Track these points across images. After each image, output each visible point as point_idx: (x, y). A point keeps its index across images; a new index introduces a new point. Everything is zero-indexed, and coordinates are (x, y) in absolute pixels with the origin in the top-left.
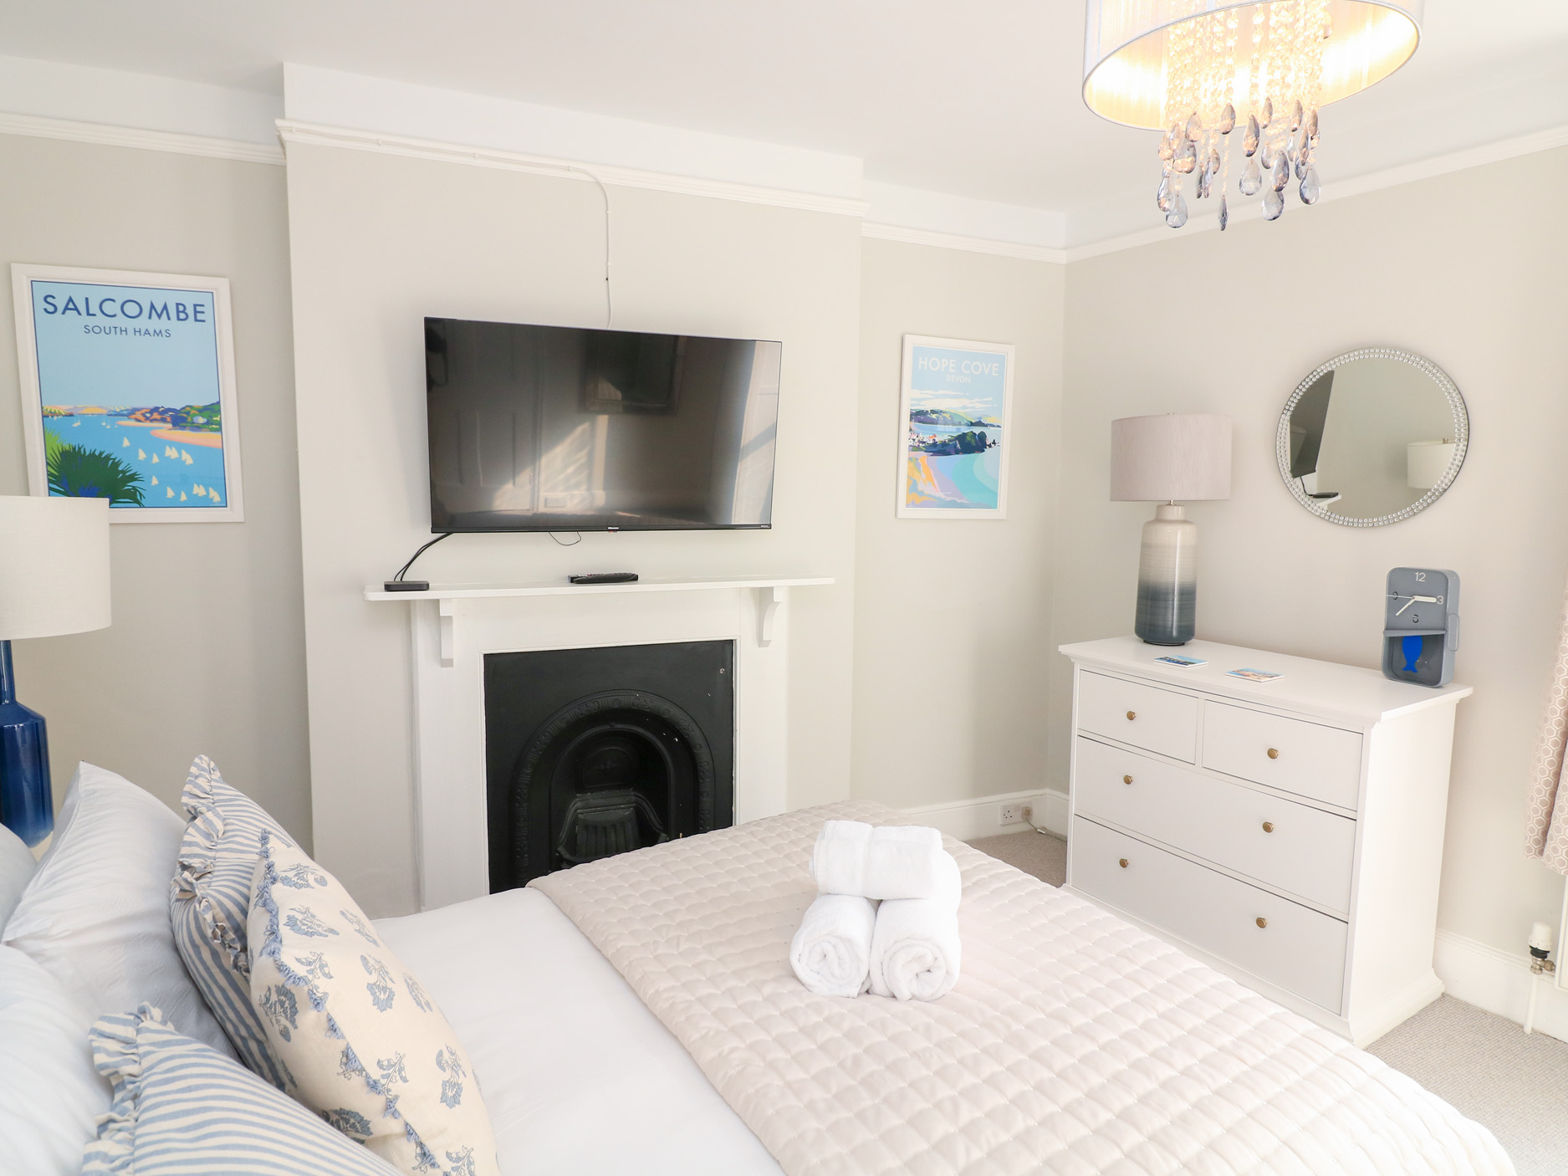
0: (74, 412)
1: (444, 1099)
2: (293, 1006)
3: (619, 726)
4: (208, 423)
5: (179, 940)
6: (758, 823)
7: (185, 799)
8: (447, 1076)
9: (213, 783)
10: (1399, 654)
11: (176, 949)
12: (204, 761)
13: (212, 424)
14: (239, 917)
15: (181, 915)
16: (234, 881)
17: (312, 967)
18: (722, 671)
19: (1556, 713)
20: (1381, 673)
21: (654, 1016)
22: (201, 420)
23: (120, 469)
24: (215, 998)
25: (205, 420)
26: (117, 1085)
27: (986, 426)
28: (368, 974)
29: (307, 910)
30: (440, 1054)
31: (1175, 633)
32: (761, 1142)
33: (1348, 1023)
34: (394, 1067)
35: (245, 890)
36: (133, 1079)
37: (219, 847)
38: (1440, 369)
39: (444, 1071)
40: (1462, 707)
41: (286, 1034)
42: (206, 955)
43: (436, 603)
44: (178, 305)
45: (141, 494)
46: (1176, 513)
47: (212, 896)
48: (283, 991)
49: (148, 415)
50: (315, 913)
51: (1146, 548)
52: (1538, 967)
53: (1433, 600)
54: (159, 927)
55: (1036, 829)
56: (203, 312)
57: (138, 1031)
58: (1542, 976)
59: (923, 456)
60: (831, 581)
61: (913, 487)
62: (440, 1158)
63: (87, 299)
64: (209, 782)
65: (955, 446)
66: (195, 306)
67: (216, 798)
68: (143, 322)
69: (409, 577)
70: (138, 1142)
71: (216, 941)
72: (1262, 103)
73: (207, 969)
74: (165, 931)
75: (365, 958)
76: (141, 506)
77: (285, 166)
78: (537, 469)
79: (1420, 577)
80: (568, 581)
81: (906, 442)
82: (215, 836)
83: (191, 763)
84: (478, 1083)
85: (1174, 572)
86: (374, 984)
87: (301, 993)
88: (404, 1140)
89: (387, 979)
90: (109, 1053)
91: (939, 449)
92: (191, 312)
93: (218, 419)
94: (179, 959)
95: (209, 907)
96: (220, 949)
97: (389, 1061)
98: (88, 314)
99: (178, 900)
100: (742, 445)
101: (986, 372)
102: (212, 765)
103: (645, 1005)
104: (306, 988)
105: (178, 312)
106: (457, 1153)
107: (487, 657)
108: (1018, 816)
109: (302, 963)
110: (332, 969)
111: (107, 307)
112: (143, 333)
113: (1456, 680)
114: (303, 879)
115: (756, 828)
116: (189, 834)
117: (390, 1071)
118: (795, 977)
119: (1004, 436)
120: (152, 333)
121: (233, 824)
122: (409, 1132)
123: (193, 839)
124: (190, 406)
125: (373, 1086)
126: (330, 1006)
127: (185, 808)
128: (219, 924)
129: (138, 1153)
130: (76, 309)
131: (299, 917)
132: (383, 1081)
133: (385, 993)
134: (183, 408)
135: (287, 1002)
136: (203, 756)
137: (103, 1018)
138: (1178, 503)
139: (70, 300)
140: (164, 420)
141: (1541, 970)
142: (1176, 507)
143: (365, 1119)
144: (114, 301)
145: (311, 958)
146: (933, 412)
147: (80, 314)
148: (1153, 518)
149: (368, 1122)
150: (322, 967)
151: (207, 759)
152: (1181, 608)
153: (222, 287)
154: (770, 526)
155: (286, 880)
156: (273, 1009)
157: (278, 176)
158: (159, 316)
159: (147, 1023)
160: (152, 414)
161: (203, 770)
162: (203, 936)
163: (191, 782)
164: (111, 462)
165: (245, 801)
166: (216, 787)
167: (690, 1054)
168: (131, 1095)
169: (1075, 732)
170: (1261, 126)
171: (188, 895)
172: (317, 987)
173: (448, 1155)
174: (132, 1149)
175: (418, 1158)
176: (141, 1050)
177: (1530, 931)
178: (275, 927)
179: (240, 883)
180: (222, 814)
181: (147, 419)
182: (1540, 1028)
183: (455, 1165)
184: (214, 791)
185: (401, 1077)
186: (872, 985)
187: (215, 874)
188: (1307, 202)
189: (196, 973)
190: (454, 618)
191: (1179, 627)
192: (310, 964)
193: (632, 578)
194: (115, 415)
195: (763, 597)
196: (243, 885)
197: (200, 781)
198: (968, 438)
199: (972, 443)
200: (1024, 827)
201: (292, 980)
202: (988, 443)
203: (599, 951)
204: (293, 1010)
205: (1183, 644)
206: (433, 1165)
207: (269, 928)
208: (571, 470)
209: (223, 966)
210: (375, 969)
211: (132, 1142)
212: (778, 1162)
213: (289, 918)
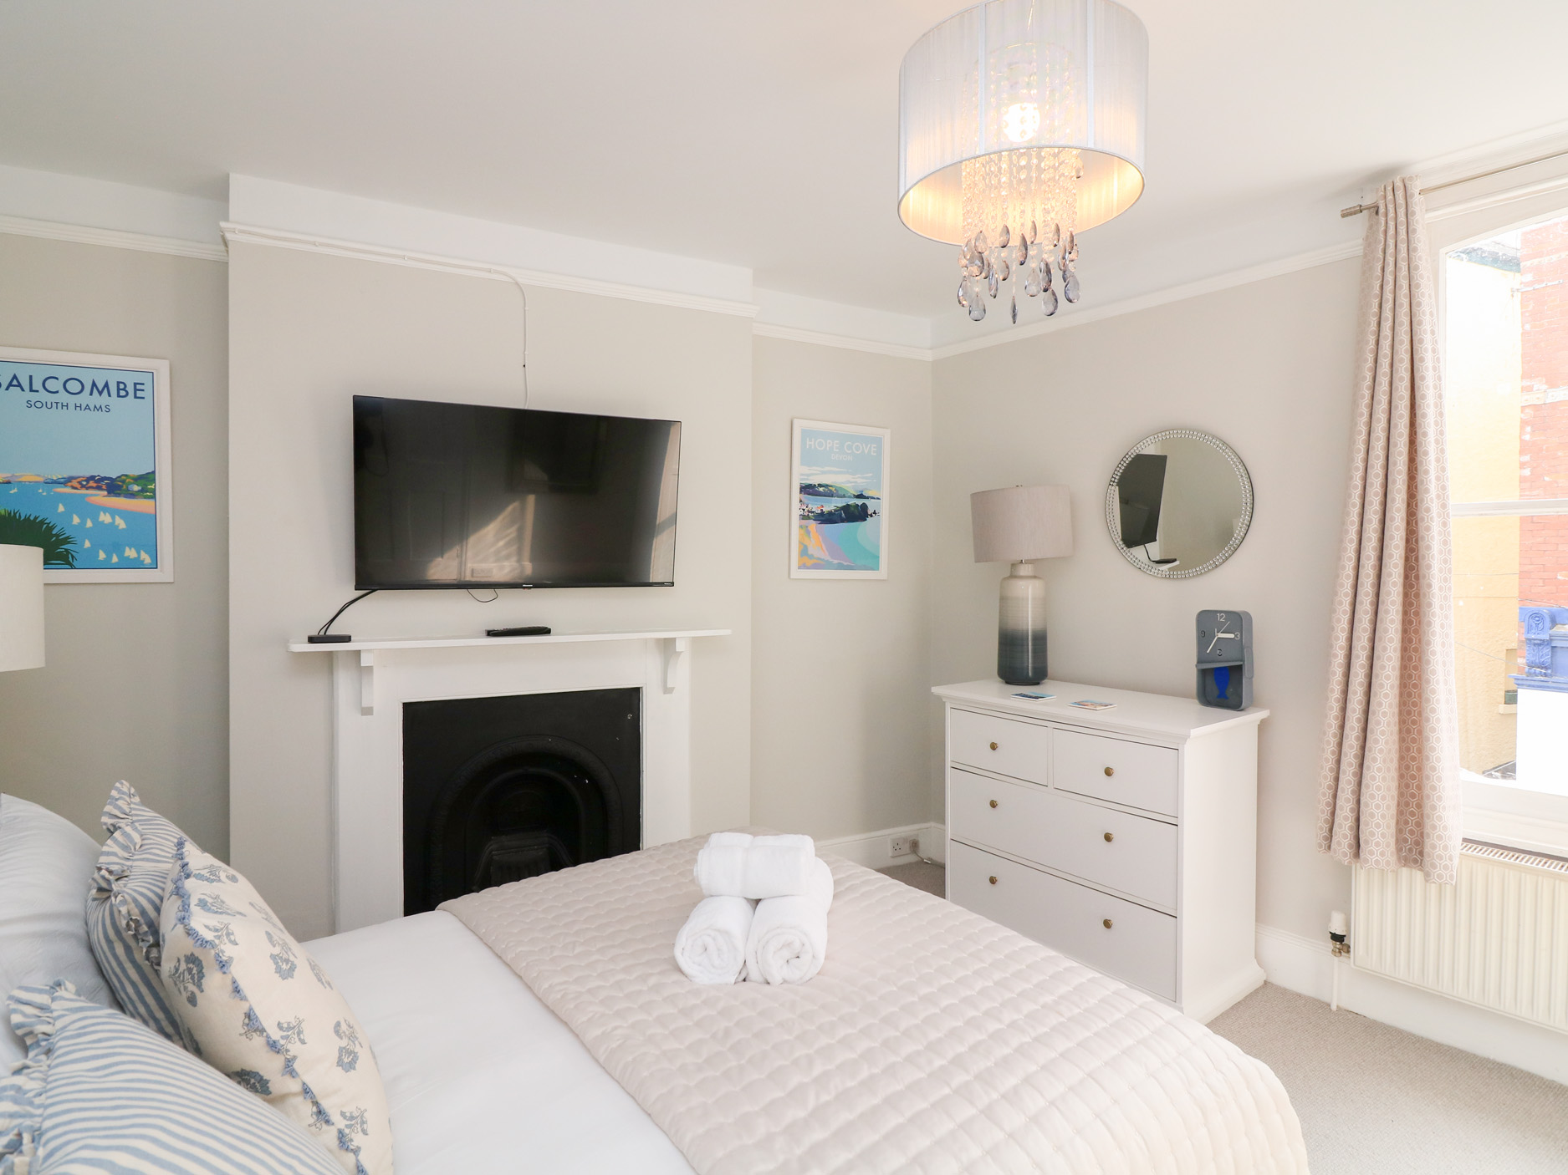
0: (11, 480)
1: (340, 1063)
2: (200, 972)
3: (532, 770)
4: (142, 491)
5: (94, 938)
6: (656, 848)
7: (105, 819)
8: (344, 1043)
9: (132, 806)
10: (1211, 682)
11: (91, 950)
12: (125, 786)
13: (147, 492)
14: (152, 913)
15: (99, 915)
16: (150, 883)
17: (219, 934)
18: (629, 716)
19: (1332, 727)
20: (1196, 701)
21: (547, 1007)
22: (136, 488)
23: (54, 532)
24: (127, 994)
25: (140, 488)
26: (32, 1045)
27: (868, 498)
28: (271, 946)
29: (217, 897)
30: (338, 1024)
31: (1030, 674)
32: (636, 1101)
33: (1182, 1008)
34: (294, 1029)
35: (159, 891)
36: (47, 1037)
37: (135, 857)
38: (1228, 446)
39: (341, 1038)
40: (1263, 727)
41: (192, 1000)
42: (120, 950)
43: (357, 654)
44: (118, 383)
45: (73, 557)
46: (1025, 570)
47: (128, 893)
48: (192, 959)
49: (84, 483)
50: (224, 899)
51: (1003, 600)
52: (1337, 950)
53: (1232, 636)
54: (77, 927)
55: (923, 859)
56: (143, 390)
57: (53, 999)
58: (1341, 958)
59: (813, 525)
60: (728, 632)
61: (804, 551)
62: (335, 1117)
63: (31, 377)
64: (129, 804)
65: (841, 515)
66: (135, 384)
67: (135, 818)
68: (84, 399)
69: (333, 631)
70: (50, 1079)
71: (130, 932)
72: (1030, 225)
73: (120, 964)
74: (81, 932)
75: (269, 934)
76: (73, 567)
77: (227, 263)
78: (465, 548)
79: (1221, 617)
80: (485, 634)
81: (797, 512)
82: (133, 848)
83: (112, 787)
84: (374, 1057)
85: (1028, 620)
86: (278, 955)
87: (207, 958)
88: (300, 1099)
89: (289, 953)
90: (25, 1015)
91: (826, 518)
92: (132, 390)
93: (153, 487)
94: (93, 959)
95: (124, 902)
96: (132, 943)
97: (289, 1023)
98: (31, 390)
99: (94, 899)
100: (658, 522)
101: (866, 452)
102: (133, 791)
103: (540, 999)
104: (213, 952)
105: (119, 389)
106: (351, 1113)
107: (407, 706)
108: (906, 848)
109: (210, 929)
110: (237, 937)
111: (50, 385)
112: (83, 408)
113: (1255, 704)
114: (215, 875)
115: (654, 852)
116: (107, 845)
117: (289, 1033)
118: (680, 971)
119: (884, 507)
120: (92, 408)
121: (151, 839)
122: (306, 1091)
123: (111, 850)
124: (126, 475)
125: (273, 1046)
126: (236, 970)
127: (104, 827)
128: (134, 918)
129: (49, 1086)
130: (19, 385)
131: (210, 900)
132: (282, 1042)
133: (287, 964)
134: (119, 477)
135: (195, 969)
136: (124, 782)
137: (21, 988)
138: (1028, 562)
139: (15, 377)
140: (99, 488)
141: (1340, 952)
142: (1026, 565)
143: (265, 1078)
144: (57, 379)
145: (219, 926)
146: (820, 485)
147: (23, 390)
148: (1009, 575)
149: (267, 1082)
150: (228, 934)
151: (128, 785)
152: (1034, 651)
153: (162, 369)
154: (672, 584)
155: (200, 877)
156: (181, 978)
157: (220, 271)
158: (100, 393)
159: (61, 993)
160: (88, 483)
161: (124, 793)
162: (118, 932)
163: (110, 804)
164: (45, 526)
165: (164, 821)
166: (135, 809)
167: (577, 1036)
168: (44, 1050)
169: (949, 764)
170: (1028, 243)
171: (105, 892)
172: (223, 952)
173: (343, 1114)
174: (45, 1084)
175: (314, 1116)
176: (55, 1014)
177: (1328, 919)
178: (186, 907)
179: (154, 885)
180: (140, 828)
181: (83, 486)
182: (1346, 1005)
183: (349, 1123)
184: (133, 812)
185: (300, 1039)
186: (748, 974)
187: (132, 877)
188: (1071, 301)
189: (110, 972)
190: (374, 668)
191: (1034, 668)
192: (217, 930)
193: (545, 631)
194: (52, 483)
195: (667, 646)
196: (158, 887)
197: (120, 803)
198: (852, 509)
199: (856, 513)
200: (912, 858)
201: (199, 942)
202: (869, 513)
203: (500, 957)
204: (200, 974)
205: (1038, 684)
206: (327, 1122)
207: (181, 908)
208: (501, 543)
209: (136, 961)
210: (279, 944)
211: (44, 1080)
212: (649, 1115)
213: (200, 900)
